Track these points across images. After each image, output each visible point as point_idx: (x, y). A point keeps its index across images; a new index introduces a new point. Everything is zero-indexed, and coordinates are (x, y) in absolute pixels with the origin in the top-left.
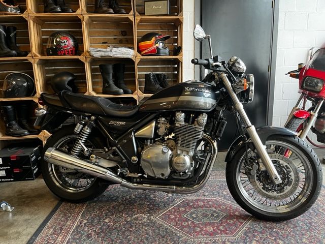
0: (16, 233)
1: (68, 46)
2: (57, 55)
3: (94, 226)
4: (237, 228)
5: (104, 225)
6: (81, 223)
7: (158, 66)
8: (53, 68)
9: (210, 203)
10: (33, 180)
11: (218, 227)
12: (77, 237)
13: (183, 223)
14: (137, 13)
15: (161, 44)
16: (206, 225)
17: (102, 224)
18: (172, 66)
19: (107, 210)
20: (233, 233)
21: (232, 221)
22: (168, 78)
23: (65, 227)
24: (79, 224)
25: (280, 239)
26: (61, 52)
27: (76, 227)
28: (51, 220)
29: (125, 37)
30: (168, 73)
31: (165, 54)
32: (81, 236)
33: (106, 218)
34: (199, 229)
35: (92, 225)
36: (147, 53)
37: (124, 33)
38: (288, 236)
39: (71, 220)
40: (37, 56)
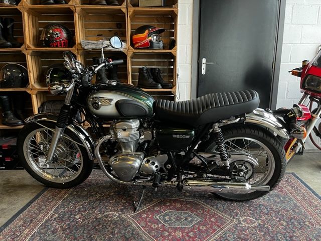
1: (60, 38)
2: (49, 46)
4: (208, 235)
5: (73, 221)
6: (51, 217)
8: (49, 60)
10: (23, 169)
11: (188, 233)
12: (43, 231)
13: (153, 226)
14: (130, 5)
15: (155, 37)
16: (175, 229)
17: (72, 219)
18: (169, 60)
19: (82, 205)
21: (205, 228)
22: (163, 73)
23: (36, 220)
26: (53, 44)
27: (46, 221)
28: (25, 212)
30: (164, 67)
31: (159, 48)
32: (48, 230)
33: (78, 214)
34: (167, 234)
35: (62, 220)
36: (140, 46)
37: (119, 26)
39: (43, 213)
40: (30, 48)
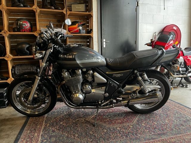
0: (6, 135)
1: (27, 27)
3: (54, 126)
4: (133, 119)
5: (60, 125)
7: (78, 40)
8: (15, 40)
9: (115, 110)
10: (5, 107)
11: (123, 120)
12: (46, 132)
13: (105, 120)
14: (68, 10)
15: (81, 27)
16: (117, 120)
18: (86, 40)
20: (131, 122)
21: (129, 117)
23: (37, 129)
24: (45, 126)
25: (155, 122)
26: (22, 30)
27: (44, 128)
28: (26, 126)
29: (60, 23)
30: (84, 44)
31: (83, 33)
32: (49, 131)
33: (60, 122)
34: (114, 122)
36: (74, 32)
37: (59, 21)
38: (158, 120)
39: (39, 125)
40: (8, 32)
